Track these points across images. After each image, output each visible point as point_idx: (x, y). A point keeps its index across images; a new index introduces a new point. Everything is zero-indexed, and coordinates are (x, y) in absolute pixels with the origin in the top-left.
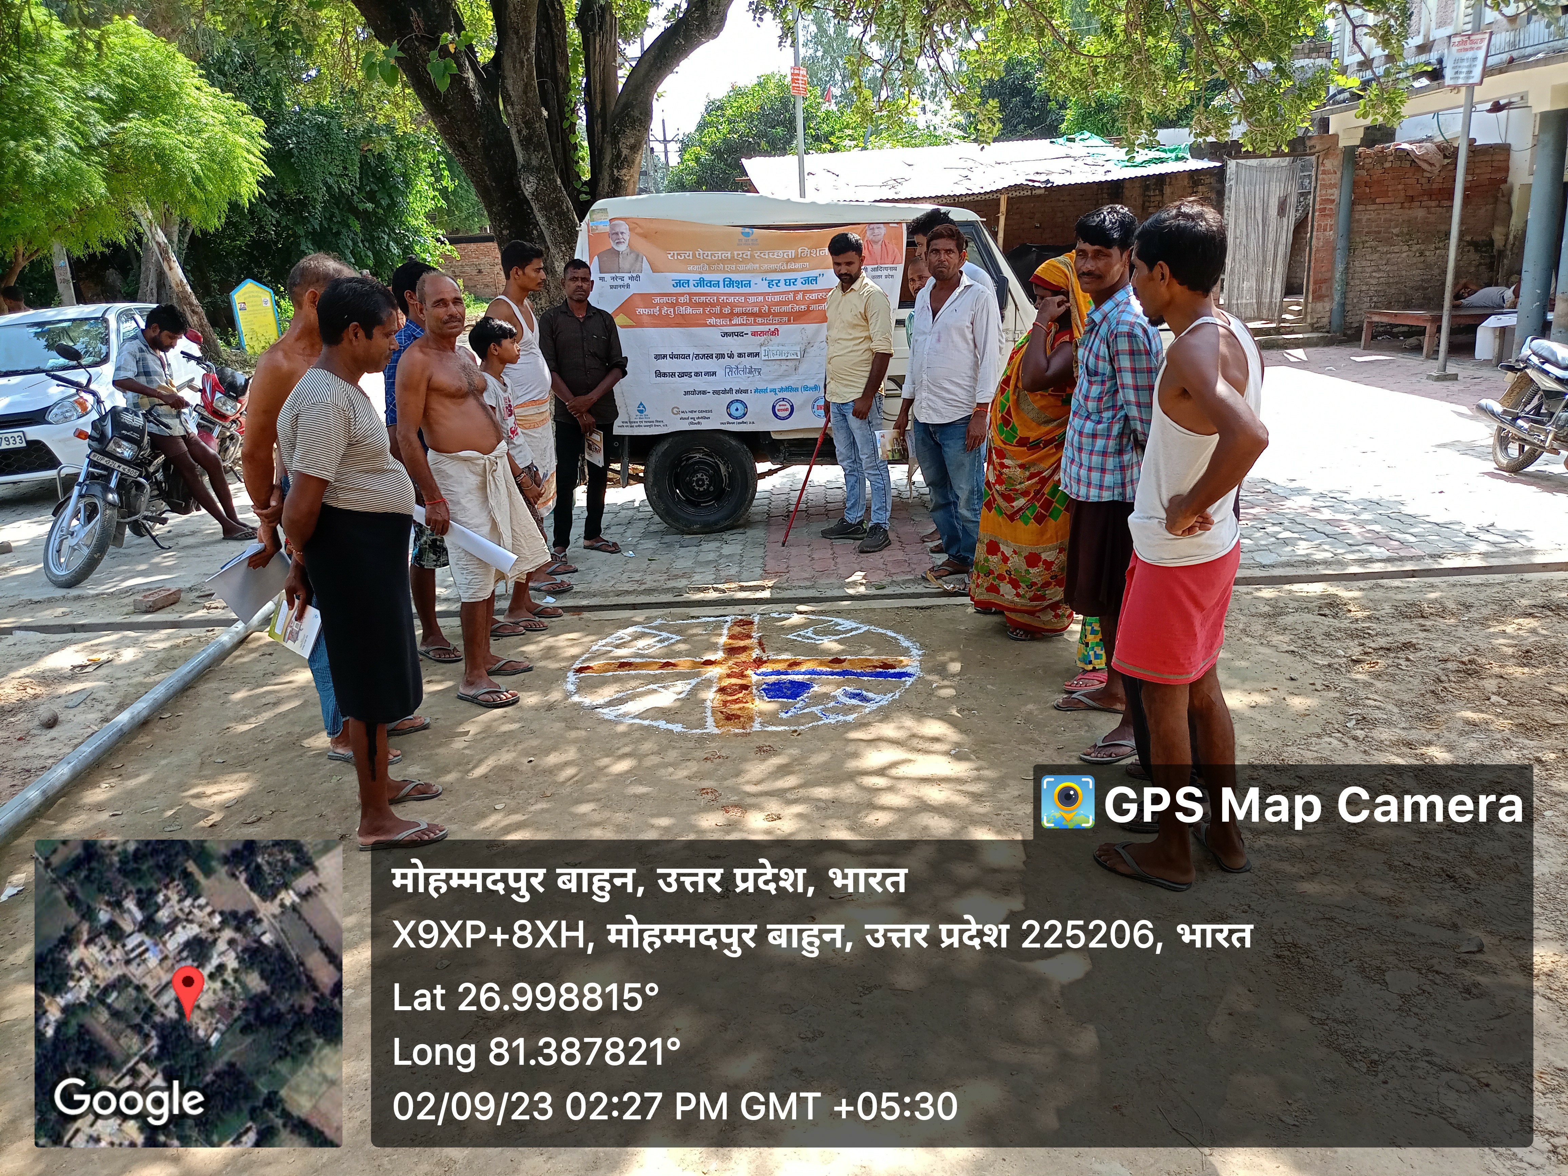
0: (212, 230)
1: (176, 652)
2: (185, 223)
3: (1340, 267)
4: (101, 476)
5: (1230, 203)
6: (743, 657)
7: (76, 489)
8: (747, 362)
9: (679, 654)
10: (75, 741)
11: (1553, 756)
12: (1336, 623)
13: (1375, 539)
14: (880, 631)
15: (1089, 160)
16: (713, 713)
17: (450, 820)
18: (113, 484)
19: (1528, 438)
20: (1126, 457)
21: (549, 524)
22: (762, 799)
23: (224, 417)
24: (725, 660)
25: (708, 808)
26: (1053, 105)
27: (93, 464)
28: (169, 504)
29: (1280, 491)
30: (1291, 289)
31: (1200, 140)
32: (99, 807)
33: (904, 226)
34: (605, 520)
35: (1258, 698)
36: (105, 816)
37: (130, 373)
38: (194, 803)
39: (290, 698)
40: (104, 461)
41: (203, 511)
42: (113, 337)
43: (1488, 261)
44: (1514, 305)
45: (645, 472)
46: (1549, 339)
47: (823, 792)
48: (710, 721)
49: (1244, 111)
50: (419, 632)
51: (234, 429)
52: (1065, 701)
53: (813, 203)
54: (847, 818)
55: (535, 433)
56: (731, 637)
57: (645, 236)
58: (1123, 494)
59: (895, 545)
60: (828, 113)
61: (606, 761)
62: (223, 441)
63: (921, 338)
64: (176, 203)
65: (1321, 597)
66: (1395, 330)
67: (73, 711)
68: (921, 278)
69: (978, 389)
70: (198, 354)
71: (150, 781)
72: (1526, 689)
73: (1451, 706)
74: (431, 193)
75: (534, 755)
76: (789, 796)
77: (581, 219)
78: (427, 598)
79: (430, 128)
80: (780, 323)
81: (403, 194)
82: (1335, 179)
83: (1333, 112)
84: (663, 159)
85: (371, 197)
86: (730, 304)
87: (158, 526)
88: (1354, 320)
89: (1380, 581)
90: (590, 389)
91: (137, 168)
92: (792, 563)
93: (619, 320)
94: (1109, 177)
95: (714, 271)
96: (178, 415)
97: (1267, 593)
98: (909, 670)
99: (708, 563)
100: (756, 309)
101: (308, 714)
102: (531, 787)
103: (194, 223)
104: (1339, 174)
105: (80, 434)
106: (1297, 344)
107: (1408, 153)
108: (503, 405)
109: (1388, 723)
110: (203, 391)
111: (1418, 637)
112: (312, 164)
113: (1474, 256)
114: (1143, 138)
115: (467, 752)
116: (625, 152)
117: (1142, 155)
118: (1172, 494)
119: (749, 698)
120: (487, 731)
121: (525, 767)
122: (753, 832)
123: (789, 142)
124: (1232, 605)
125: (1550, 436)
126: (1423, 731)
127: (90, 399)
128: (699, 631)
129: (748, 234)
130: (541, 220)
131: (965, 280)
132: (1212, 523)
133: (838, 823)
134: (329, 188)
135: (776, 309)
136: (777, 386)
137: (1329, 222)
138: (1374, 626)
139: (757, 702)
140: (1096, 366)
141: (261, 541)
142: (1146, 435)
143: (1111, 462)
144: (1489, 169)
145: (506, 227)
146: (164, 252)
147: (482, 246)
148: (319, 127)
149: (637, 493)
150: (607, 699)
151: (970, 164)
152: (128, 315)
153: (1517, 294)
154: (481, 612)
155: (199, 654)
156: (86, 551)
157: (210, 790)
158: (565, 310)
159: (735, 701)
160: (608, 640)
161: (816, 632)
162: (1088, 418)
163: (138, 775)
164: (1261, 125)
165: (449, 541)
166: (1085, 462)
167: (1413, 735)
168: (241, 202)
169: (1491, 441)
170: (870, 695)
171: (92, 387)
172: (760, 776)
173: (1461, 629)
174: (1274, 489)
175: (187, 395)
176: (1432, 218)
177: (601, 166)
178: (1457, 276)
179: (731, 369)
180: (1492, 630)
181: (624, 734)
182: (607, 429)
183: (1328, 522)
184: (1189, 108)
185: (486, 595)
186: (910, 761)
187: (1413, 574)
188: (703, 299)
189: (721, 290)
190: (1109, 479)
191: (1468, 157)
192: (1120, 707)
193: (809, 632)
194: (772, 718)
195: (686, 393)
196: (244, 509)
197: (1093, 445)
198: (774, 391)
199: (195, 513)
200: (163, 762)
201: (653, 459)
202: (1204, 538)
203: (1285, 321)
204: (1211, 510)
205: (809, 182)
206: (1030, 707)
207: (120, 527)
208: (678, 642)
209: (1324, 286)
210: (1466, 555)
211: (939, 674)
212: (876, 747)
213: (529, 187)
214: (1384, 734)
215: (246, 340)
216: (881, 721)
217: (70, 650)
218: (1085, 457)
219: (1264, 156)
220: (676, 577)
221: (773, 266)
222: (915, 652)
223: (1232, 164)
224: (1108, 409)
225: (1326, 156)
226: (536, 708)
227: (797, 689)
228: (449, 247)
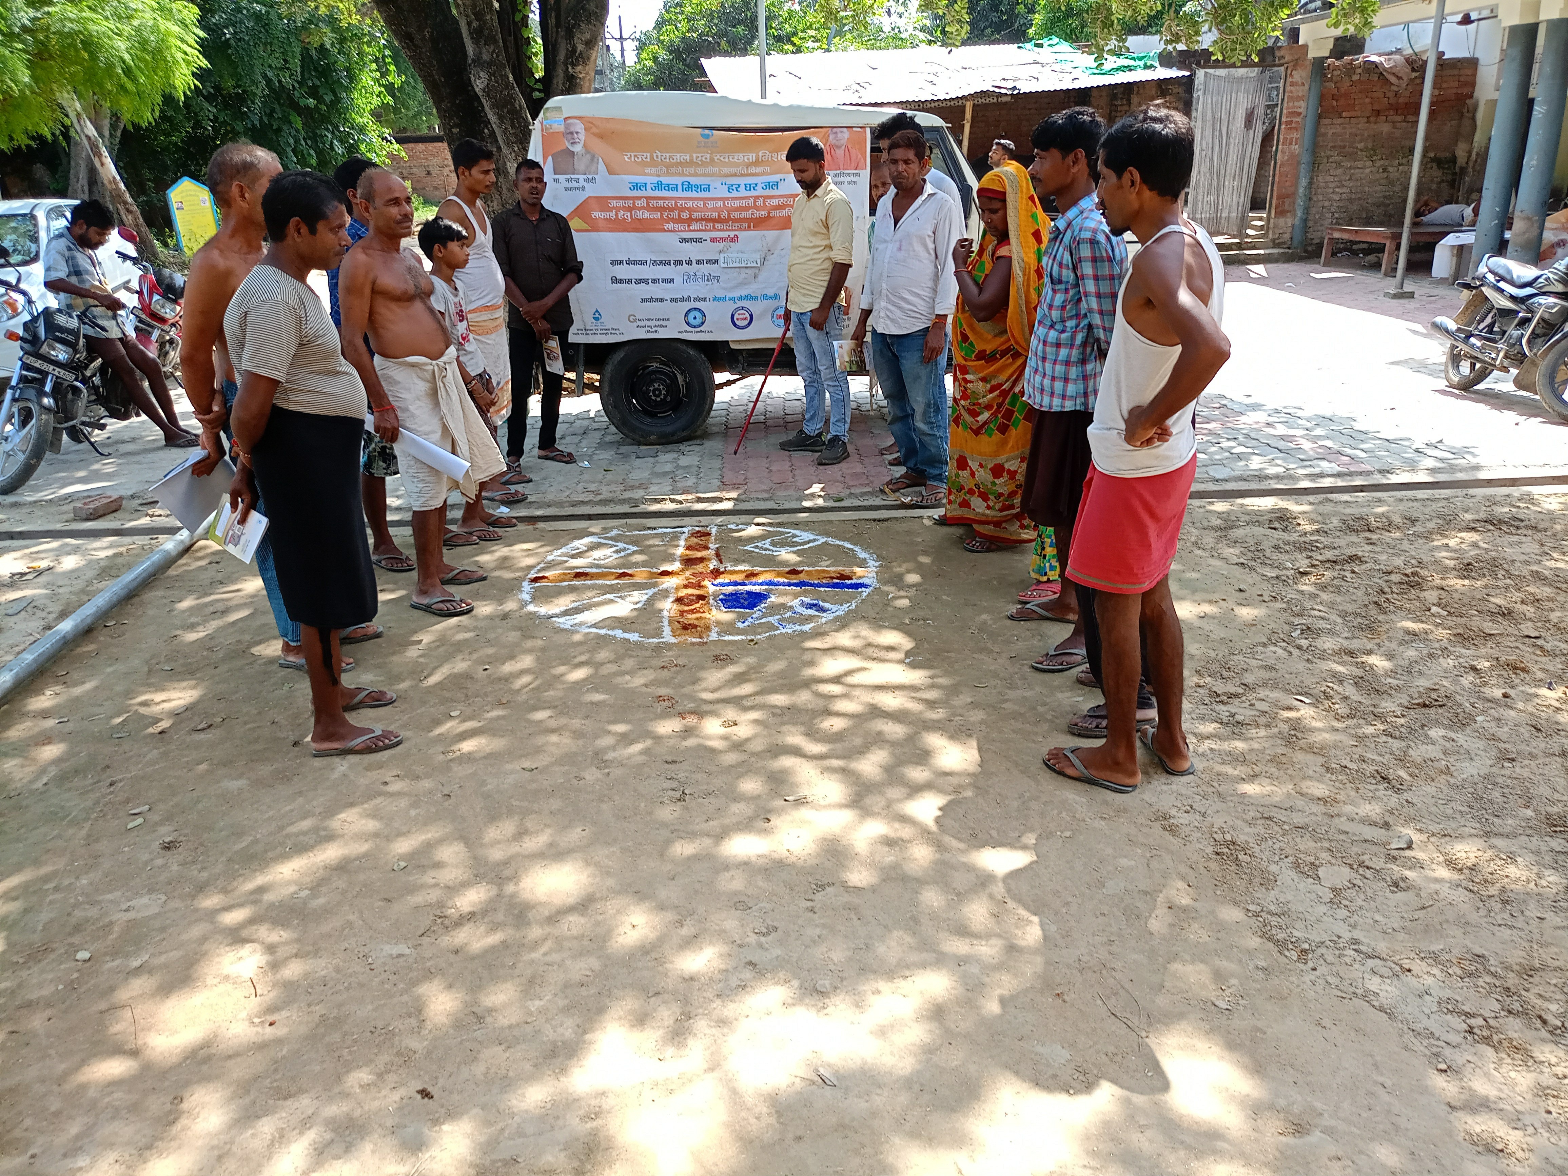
0: (144, 125)
1: (120, 560)
2: (116, 117)
3: (1304, 182)
4: (35, 379)
5: (1197, 114)
6: (700, 568)
7: (9, 394)
8: (706, 269)
9: (636, 565)
10: (17, 649)
11: (1487, 664)
12: (1286, 536)
13: (1328, 454)
14: (838, 542)
15: (1057, 67)
16: (670, 622)
17: (404, 726)
18: (48, 388)
19: (1479, 356)
20: (1089, 367)
21: (503, 432)
22: (719, 706)
23: (163, 320)
24: (682, 570)
25: (665, 715)
26: (1021, 9)
27: (26, 367)
28: (107, 410)
29: (1235, 407)
30: (1257, 204)
31: (1170, 48)
32: (45, 714)
33: (868, 130)
34: (560, 430)
35: (1207, 608)
36: (51, 723)
37: (62, 272)
38: (143, 710)
39: (239, 607)
40: (38, 364)
41: (144, 417)
42: (43, 236)
43: (1449, 177)
44: (1473, 224)
45: (600, 381)
46: (1505, 257)
47: (780, 699)
48: (667, 631)
49: (1216, 18)
50: (371, 541)
51: (173, 332)
52: (1019, 611)
53: (775, 105)
54: (803, 724)
55: (489, 339)
56: (688, 548)
57: (601, 136)
58: (1086, 404)
59: (854, 457)
60: (790, 12)
61: (562, 669)
62: (162, 345)
63: (881, 247)
64: (106, 94)
65: (1272, 511)
66: (1355, 247)
67: (14, 619)
68: (884, 184)
69: (937, 300)
70: (134, 254)
71: (97, 687)
72: (1466, 600)
73: (1393, 617)
74: (377, 89)
75: (489, 663)
76: (745, 703)
77: (534, 118)
78: (378, 508)
79: (374, 20)
80: (740, 229)
81: (348, 90)
82: (1302, 91)
83: (1303, 21)
84: (618, 57)
85: (314, 92)
86: (688, 209)
87: (97, 431)
88: (1315, 236)
89: (1330, 496)
90: (544, 294)
91: (63, 56)
92: (749, 475)
93: (574, 224)
94: (1077, 85)
95: (673, 175)
96: (115, 317)
97: (1220, 506)
98: (865, 581)
99: (665, 474)
100: (715, 215)
101: (258, 623)
102: (486, 695)
103: (126, 117)
104: (1307, 86)
105: (11, 336)
106: (1257, 260)
107: (1376, 65)
108: (453, 309)
109: (1331, 632)
110: (140, 293)
111: (1364, 550)
112: (251, 57)
113: (1436, 173)
114: (1113, 43)
115: (421, 660)
116: (580, 47)
117: (1111, 62)
118: (1131, 406)
119: (706, 608)
120: (442, 640)
121: (480, 674)
122: (710, 738)
123: (750, 43)
124: (1186, 519)
125: (1501, 354)
126: (1365, 640)
127: (20, 299)
128: (657, 542)
129: (707, 137)
130: (492, 118)
131: (929, 189)
132: (1170, 435)
133: (793, 729)
134: (269, 82)
135: (736, 215)
136: (736, 294)
137: (1295, 135)
138: (1322, 539)
139: (714, 611)
140: (1060, 274)
141: (204, 448)
142: (1109, 344)
143: (1074, 372)
144: (1456, 84)
145: (456, 125)
146: (94, 146)
147: (431, 146)
148: (258, 16)
149: (592, 403)
150: (563, 609)
151: (936, 68)
152: (57, 212)
153: (1476, 212)
154: (433, 521)
155: (143, 562)
156: (22, 457)
157: (158, 697)
158: (518, 212)
159: (692, 611)
160: (564, 550)
161: (773, 544)
162: (1052, 327)
163: (83, 683)
164: (1232, 33)
165: (398, 449)
166: (1049, 372)
167: (1355, 644)
168: (176, 95)
169: (1444, 359)
170: (827, 605)
171: (22, 286)
172: (717, 684)
173: (1405, 542)
174: (1229, 405)
175: (123, 296)
176: (1398, 133)
177: (555, 63)
178: (1419, 193)
179: (689, 276)
180: (1435, 543)
181: (580, 643)
182: (563, 336)
183: (1282, 438)
184: (1159, 15)
185: (438, 503)
186: (865, 669)
187: (1362, 489)
188: (661, 203)
189: (680, 194)
190: (1071, 389)
191: (1437, 70)
192: (1073, 617)
193: (767, 544)
194: (728, 628)
195: (643, 300)
196: (185, 415)
197: (1057, 355)
198: (732, 299)
199: (134, 419)
200: (109, 670)
201: (609, 368)
202: (1162, 449)
203: (1248, 236)
204: (1170, 422)
205: (770, 81)
206: (984, 617)
207: (57, 432)
208: (634, 553)
209: (1287, 201)
210: (1413, 470)
211: (895, 585)
212: (832, 655)
213: (479, 83)
214: (1327, 643)
215: (184, 242)
216: (837, 631)
217: (9, 557)
218: (1048, 365)
219: (1233, 66)
220: (633, 488)
221: (733, 170)
222: (871, 563)
223: (1200, 73)
224: (1071, 318)
225: (1295, 67)
226: (490, 618)
227: (754, 599)
228: (396, 146)
